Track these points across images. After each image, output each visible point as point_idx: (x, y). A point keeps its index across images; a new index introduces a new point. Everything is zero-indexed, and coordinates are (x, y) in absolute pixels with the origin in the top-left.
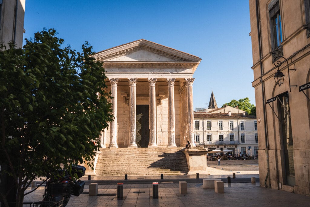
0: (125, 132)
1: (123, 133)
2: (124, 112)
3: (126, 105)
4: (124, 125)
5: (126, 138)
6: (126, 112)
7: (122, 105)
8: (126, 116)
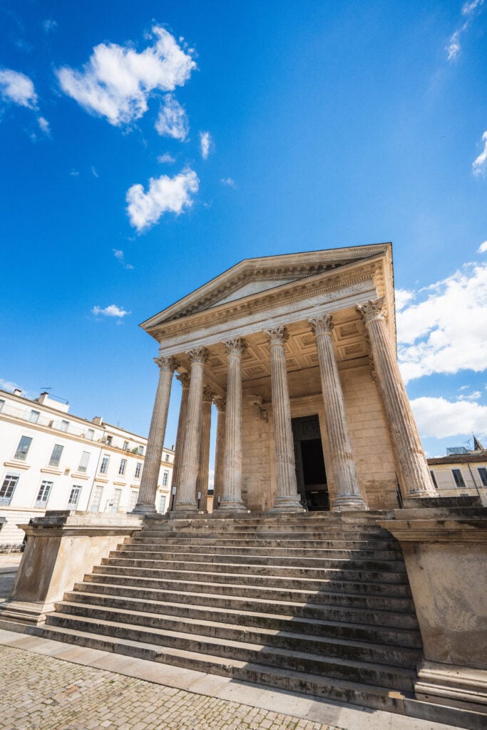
0: (262, 478)
1: (260, 483)
2: (260, 435)
3: (263, 422)
4: (261, 464)
5: (265, 495)
6: (263, 435)
7: (256, 423)
8: (264, 444)
